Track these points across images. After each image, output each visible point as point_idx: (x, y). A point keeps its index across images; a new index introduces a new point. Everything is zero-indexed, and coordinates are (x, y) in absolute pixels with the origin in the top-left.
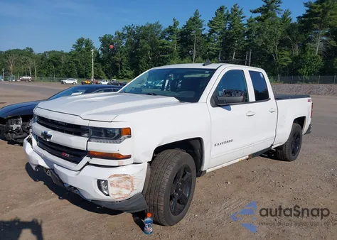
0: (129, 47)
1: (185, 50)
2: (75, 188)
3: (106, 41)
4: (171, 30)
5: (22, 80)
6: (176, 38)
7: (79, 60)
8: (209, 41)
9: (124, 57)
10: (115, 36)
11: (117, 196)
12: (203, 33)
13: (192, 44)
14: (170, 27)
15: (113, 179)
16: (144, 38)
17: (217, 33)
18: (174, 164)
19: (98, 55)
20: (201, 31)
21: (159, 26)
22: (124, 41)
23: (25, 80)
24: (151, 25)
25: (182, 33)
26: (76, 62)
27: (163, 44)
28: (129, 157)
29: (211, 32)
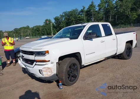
0: (66, 20)
1: (89, 18)
2: (33, 74)
3: (56, 19)
4: (82, 11)
5: (26, 39)
6: (84, 14)
7: (47, 28)
8: (99, 13)
9: (64, 25)
10: (59, 17)
11: (46, 75)
12: (96, 10)
13: (92, 15)
14: (82, 10)
15: (44, 69)
16: (71, 16)
17: (102, 9)
18: (68, 63)
19: (54, 25)
20: (95, 9)
21: (77, 10)
22: (64, 18)
23: (27, 38)
24: (74, 10)
25: (87, 12)
26: (46, 29)
27: (79, 17)
28: (49, 61)
29: (100, 9)
